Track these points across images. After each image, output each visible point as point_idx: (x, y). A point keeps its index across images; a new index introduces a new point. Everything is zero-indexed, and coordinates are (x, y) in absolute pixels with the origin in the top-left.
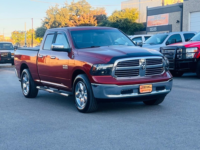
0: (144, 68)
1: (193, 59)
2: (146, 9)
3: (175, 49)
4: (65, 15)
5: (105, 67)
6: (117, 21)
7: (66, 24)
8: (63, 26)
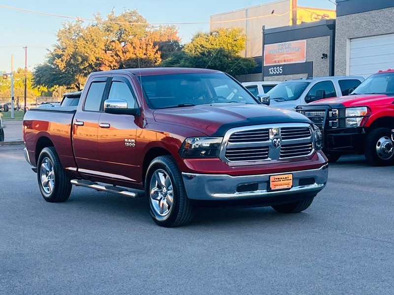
0: (278, 145)
1: (359, 129)
2: (262, 31)
3: (324, 110)
4: (96, 42)
5: (206, 143)
6: (203, 54)
7: (98, 60)
8: (92, 62)
